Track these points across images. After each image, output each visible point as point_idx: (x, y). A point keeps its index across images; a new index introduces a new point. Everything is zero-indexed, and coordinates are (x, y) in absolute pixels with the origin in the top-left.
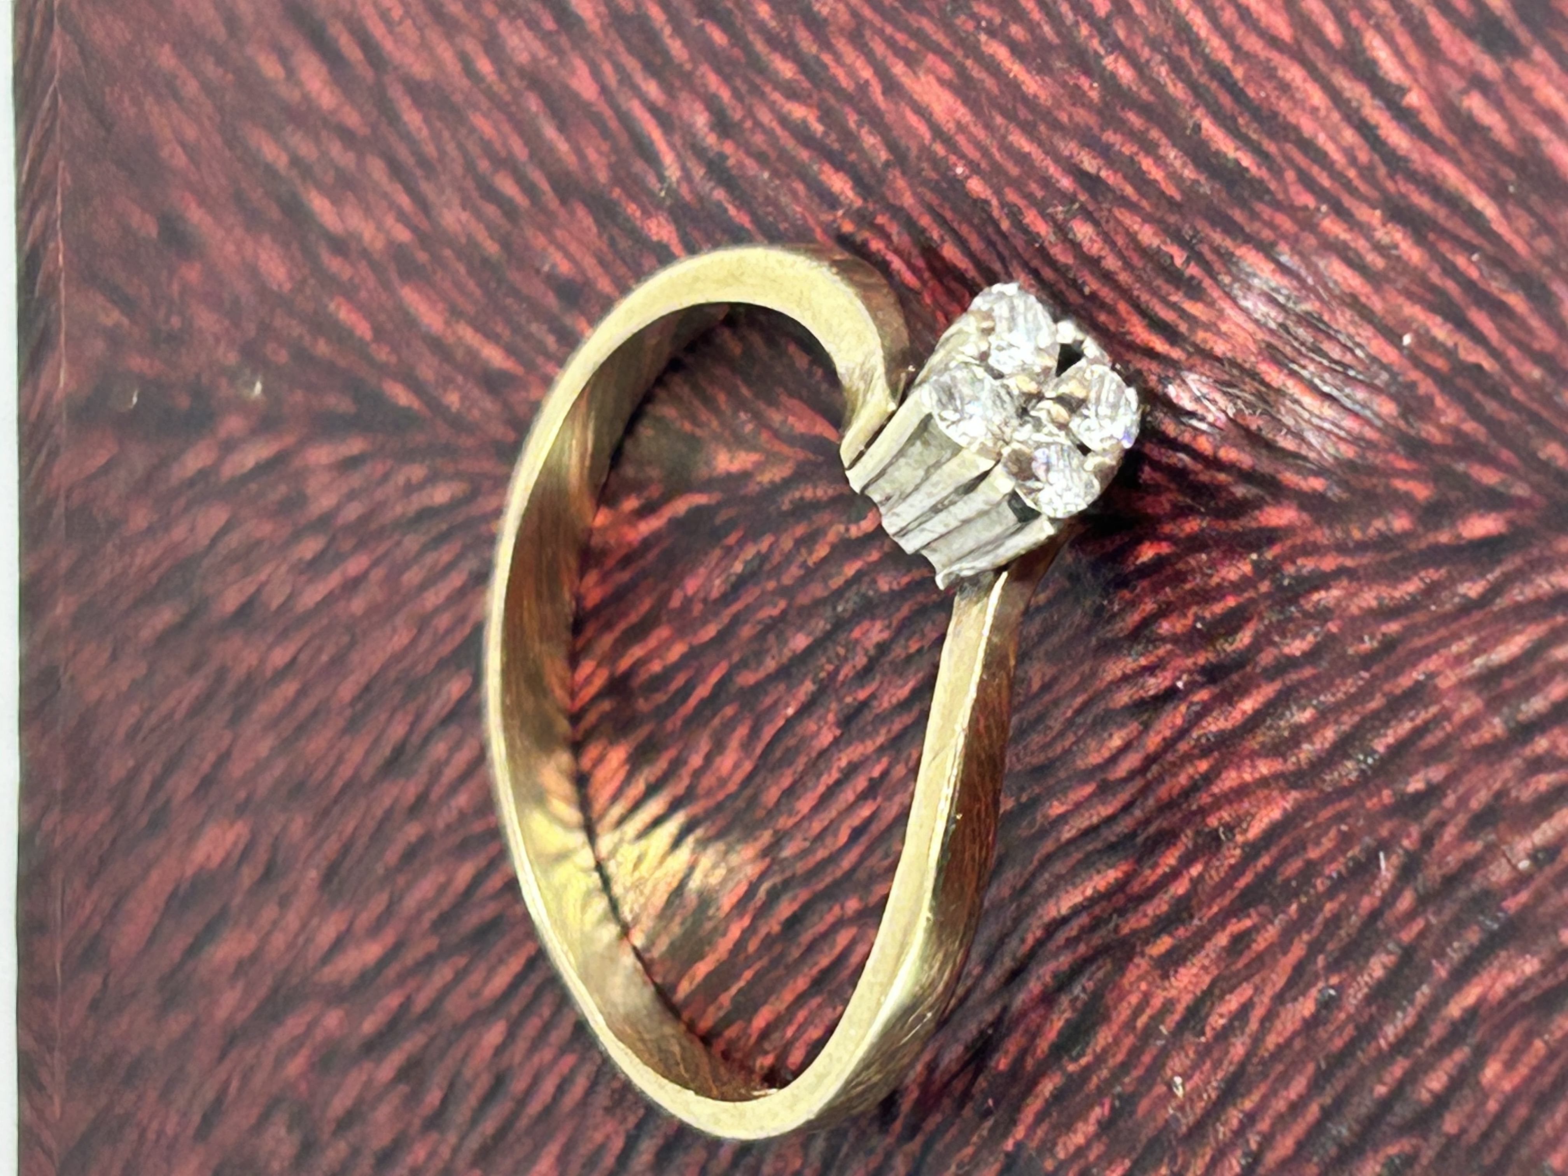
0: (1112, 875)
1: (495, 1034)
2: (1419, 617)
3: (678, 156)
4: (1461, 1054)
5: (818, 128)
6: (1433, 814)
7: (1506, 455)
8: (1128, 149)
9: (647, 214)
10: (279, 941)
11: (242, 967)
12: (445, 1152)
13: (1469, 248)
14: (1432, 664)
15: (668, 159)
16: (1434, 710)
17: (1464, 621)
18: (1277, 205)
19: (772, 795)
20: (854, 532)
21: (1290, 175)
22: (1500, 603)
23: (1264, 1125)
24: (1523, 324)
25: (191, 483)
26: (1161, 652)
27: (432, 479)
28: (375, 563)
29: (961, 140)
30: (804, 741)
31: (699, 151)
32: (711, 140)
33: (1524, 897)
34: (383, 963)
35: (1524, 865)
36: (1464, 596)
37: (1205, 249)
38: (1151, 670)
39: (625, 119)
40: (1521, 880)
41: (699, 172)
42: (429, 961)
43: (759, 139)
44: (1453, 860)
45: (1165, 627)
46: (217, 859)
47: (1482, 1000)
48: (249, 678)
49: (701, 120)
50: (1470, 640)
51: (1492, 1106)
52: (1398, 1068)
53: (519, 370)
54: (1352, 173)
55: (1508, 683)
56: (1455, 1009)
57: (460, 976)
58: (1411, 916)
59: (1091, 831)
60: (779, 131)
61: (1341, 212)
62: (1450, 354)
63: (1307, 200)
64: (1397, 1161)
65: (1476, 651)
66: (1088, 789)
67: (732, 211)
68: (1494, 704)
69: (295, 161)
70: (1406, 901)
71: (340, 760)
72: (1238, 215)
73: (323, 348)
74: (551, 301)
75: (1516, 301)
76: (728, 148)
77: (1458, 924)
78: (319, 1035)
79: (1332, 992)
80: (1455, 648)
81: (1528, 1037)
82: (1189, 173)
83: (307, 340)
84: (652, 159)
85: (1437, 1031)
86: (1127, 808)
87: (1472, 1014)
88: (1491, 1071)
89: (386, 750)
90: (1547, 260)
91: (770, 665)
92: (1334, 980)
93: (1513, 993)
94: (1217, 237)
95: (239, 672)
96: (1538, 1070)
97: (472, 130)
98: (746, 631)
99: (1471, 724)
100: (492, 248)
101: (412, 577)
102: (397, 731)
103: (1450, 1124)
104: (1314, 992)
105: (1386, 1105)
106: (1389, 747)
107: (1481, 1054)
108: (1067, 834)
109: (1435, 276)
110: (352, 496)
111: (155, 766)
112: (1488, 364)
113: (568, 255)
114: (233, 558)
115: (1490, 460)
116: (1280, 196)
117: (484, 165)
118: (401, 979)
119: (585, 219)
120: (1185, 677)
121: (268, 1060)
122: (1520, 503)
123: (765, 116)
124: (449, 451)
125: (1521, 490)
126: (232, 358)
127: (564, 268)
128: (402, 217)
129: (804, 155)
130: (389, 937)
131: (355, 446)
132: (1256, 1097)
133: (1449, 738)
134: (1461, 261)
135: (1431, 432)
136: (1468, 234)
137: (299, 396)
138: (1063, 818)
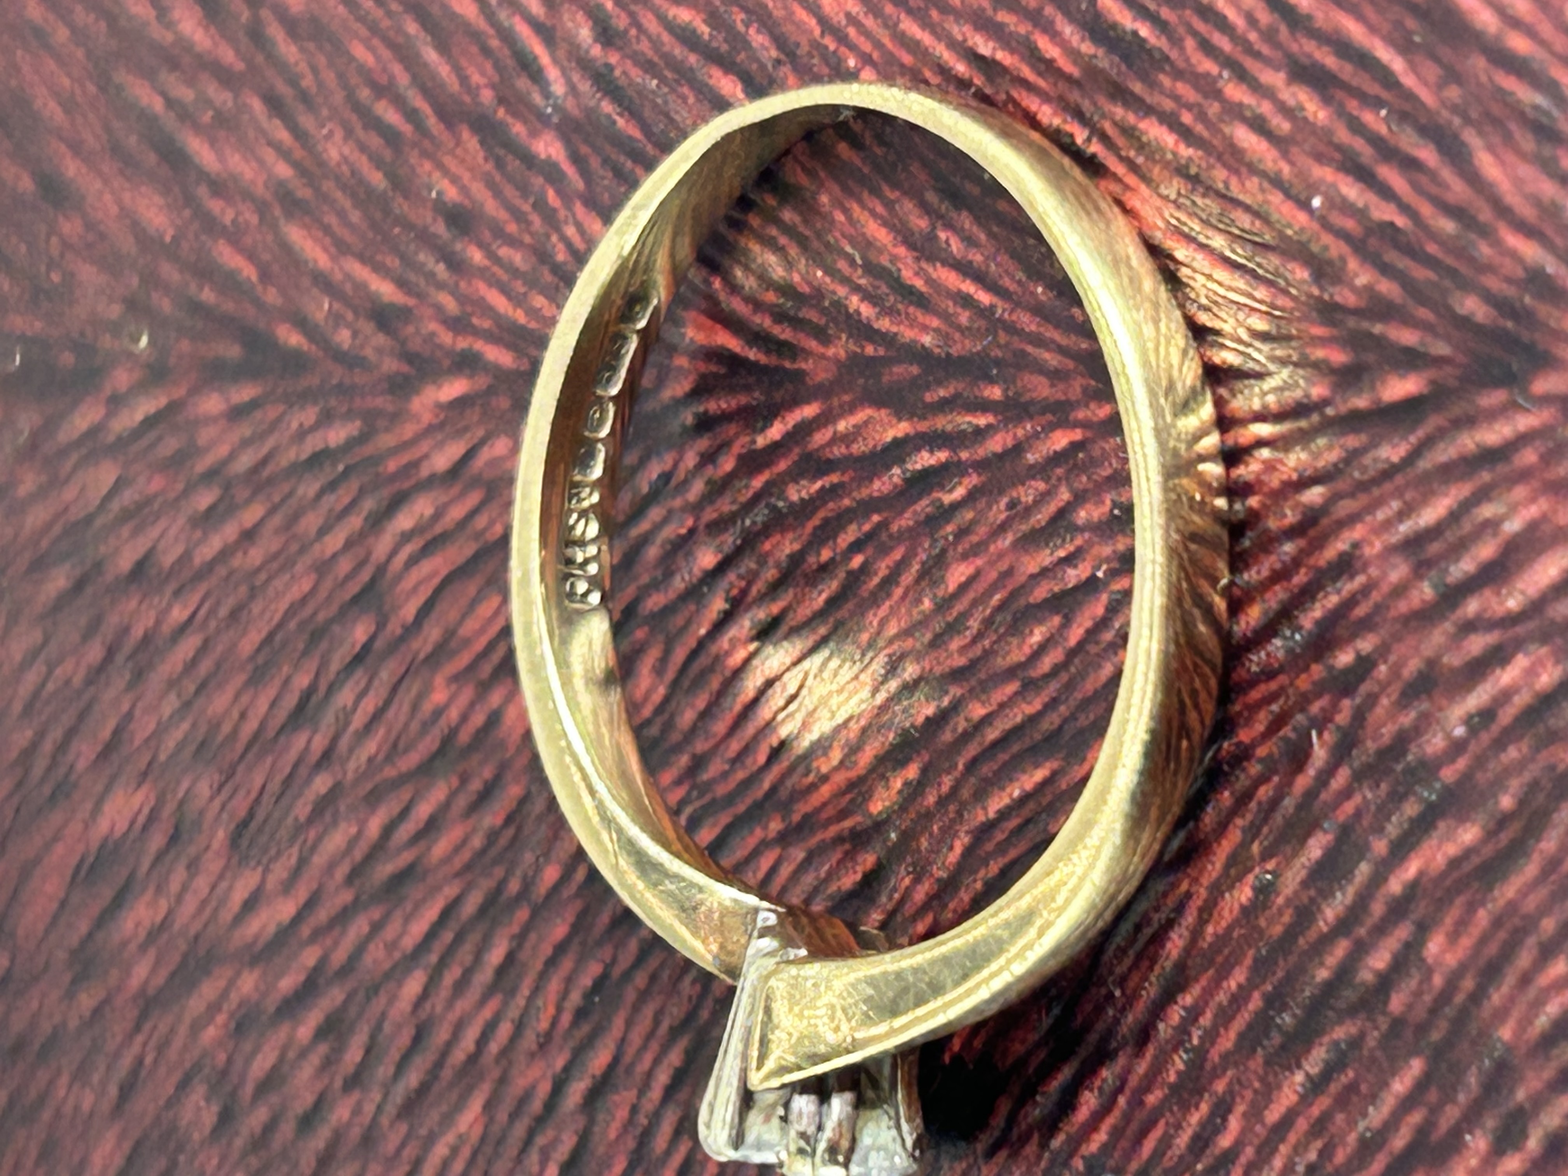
0: (1040, 775)
1: (413, 985)
2: (1341, 485)
3: (564, 72)
4: (1403, 932)
5: (704, 30)
6: (1365, 688)
7: (1424, 313)
8: (1023, 29)
9: (534, 134)
10: (190, 905)
11: (154, 934)
12: (369, 1109)
13: (1377, 103)
14: (1357, 532)
15: (553, 74)
16: (1360, 580)
17: (1388, 486)
18: (1178, 74)
19: (687, 717)
20: (761, 441)
21: (1190, 44)
22: (1424, 464)
23: (1206, 1020)
24: (1433, 175)
25: (79, 443)
26: (1079, 541)
27: (326, 418)
28: (273, 510)
29: (852, 31)
30: (718, 659)
31: (584, 64)
32: (596, 51)
33: (1462, 763)
34: (298, 919)
35: (1460, 731)
36: (1388, 460)
37: (1107, 126)
38: (1070, 560)
39: (508, 37)
40: (1457, 747)
41: (585, 87)
42: (343, 916)
43: (644, 46)
44: (1388, 732)
45: (1082, 515)
46: (121, 827)
47: (1421, 873)
48: (147, 639)
49: (585, 34)
50: (1395, 505)
51: (1438, 980)
52: (1341, 949)
53: (411, 302)
54: (1253, 36)
55: (1434, 548)
56: (1395, 885)
57: (376, 928)
58: (1346, 794)
59: (1016, 731)
60: (666, 37)
61: (1242, 75)
62: (1359, 214)
63: (1208, 66)
64: (1343, 1046)
65: (1402, 515)
66: (1011, 688)
67: (621, 122)
68: (1421, 568)
69: (170, 103)
70: (1342, 777)
71: (243, 716)
72: (1137, 87)
73: (208, 295)
74: (440, 228)
75: (1428, 154)
76: (613, 59)
77: (1397, 797)
78: (234, 997)
79: (1269, 877)
80: (1381, 515)
81: (1471, 908)
82: (1087, 48)
83: (193, 288)
84: (536, 75)
85: (1378, 909)
86: (1052, 704)
87: (1413, 888)
88: (1434, 947)
89: (291, 701)
90: (1455, 109)
91: (679, 584)
92: (1270, 865)
93: (1454, 863)
94: (1119, 112)
95: (138, 632)
96: (1484, 940)
97: (352, 59)
98: (653, 552)
99: (1400, 591)
100: (378, 180)
101: (311, 522)
102: (302, 681)
103: (1397, 1003)
104: (1250, 878)
105: (1330, 988)
106: (1318, 623)
107: (1423, 929)
108: (992, 734)
109: (1343, 135)
110: (246, 443)
111: (56, 734)
112: (1401, 221)
113: (455, 180)
114: (126, 515)
115: (1408, 321)
116: (1181, 64)
117: (364, 94)
118: (317, 935)
119: (471, 142)
120: (1104, 567)
121: (183, 1030)
122: (1439, 361)
123: (652, 25)
124: (342, 390)
125: (1441, 349)
126: (115, 311)
127: (452, 194)
128: (284, 153)
129: (693, 59)
130: (302, 893)
131: (245, 393)
132: (1196, 990)
133: (1378, 608)
134: (1368, 117)
135: (1345, 297)
136: (1373, 89)
137: (185, 346)
138: (987, 720)
